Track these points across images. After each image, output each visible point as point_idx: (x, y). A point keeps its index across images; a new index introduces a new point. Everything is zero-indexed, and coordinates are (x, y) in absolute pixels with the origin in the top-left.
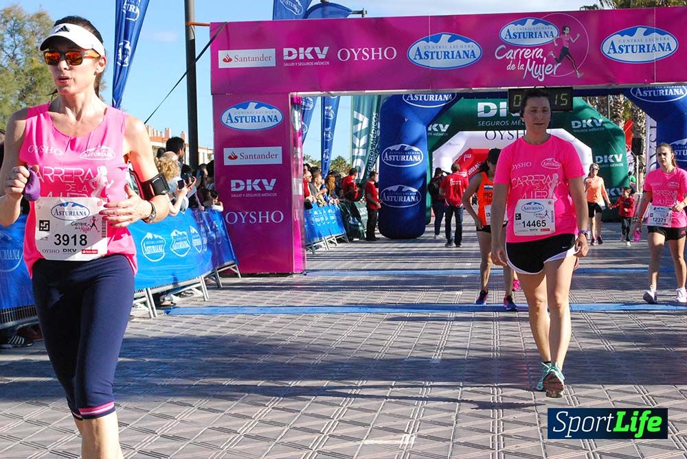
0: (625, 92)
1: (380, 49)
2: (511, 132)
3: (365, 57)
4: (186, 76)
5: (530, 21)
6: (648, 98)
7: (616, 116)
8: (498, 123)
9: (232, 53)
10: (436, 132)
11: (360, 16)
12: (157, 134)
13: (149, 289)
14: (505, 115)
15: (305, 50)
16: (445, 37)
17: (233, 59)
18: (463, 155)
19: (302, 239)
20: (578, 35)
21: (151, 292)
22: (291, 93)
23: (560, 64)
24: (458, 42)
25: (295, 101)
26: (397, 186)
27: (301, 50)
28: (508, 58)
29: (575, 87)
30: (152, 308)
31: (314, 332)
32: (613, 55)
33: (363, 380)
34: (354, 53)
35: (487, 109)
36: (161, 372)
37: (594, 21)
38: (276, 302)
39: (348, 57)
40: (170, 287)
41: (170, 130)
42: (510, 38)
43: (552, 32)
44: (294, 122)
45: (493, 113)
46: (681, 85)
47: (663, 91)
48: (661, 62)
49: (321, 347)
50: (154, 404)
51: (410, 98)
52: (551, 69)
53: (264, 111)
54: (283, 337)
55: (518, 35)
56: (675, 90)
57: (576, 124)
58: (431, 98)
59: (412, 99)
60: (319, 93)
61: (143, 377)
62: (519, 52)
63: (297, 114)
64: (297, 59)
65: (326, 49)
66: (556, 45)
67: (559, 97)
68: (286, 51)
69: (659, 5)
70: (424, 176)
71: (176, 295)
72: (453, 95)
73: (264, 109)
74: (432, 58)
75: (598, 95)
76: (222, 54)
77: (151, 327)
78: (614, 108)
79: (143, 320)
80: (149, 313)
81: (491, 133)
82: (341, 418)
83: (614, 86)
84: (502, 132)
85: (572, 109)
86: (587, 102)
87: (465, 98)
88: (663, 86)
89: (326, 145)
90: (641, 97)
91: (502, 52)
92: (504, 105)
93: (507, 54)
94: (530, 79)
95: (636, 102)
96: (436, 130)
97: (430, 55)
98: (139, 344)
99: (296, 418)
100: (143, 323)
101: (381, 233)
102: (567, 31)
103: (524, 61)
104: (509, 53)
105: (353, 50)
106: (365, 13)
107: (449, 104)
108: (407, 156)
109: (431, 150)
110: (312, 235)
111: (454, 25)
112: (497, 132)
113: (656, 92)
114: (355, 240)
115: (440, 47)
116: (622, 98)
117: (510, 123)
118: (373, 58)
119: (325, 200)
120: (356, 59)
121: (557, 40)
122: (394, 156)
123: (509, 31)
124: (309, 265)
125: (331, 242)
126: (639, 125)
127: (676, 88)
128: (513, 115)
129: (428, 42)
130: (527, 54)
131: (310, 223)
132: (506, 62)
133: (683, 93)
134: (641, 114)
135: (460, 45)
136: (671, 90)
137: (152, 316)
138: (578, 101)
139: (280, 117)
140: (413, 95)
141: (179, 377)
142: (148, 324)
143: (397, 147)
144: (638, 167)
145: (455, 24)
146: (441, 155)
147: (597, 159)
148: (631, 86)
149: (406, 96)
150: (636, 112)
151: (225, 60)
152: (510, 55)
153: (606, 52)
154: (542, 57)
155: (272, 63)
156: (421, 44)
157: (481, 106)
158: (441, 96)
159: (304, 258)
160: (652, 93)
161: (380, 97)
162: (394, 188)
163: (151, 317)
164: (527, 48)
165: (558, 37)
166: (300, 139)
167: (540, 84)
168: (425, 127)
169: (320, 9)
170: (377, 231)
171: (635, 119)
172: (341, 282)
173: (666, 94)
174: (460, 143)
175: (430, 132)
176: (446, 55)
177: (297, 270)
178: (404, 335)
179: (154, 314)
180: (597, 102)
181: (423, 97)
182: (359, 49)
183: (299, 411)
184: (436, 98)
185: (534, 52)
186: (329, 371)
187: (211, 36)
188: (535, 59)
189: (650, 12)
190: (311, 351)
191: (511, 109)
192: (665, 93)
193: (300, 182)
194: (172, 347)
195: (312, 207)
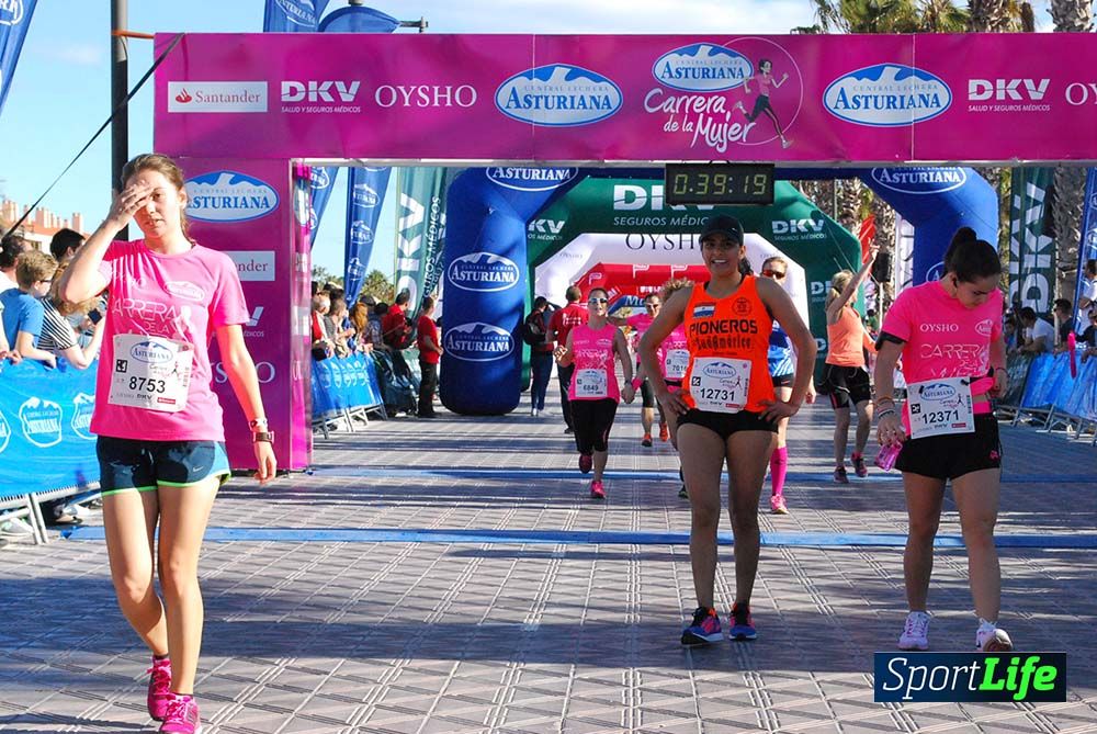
0: (863, 174)
1: (449, 88)
2: (669, 236)
3: (423, 101)
4: (110, 124)
5: (705, 49)
6: (900, 185)
7: (847, 215)
8: (647, 221)
9: (192, 87)
10: (542, 234)
11: (415, 31)
12: (58, 223)
13: (34, 495)
14: (661, 208)
15: (319, 86)
16: (561, 72)
17: (194, 98)
18: (590, 272)
19: (306, 412)
20: (786, 76)
21: (37, 499)
22: (293, 160)
23: (753, 124)
24: (582, 81)
25: (300, 173)
26: (475, 324)
27: (313, 85)
28: (666, 111)
29: (779, 164)
30: (40, 528)
31: (323, 573)
32: (842, 112)
33: (404, 658)
34: (403, 94)
35: (630, 197)
36: (51, 639)
37: (812, 53)
38: (258, 521)
39: (393, 102)
40: (73, 491)
41: (81, 217)
42: (671, 76)
43: (741, 70)
44: (298, 209)
45: (639, 204)
46: (956, 165)
47: (926, 175)
48: (922, 126)
49: (334, 600)
50: (37, 695)
51: (498, 174)
52: (737, 132)
53: (246, 189)
54: (266, 582)
55: (683, 72)
56: (946, 174)
57: (780, 227)
58: (535, 175)
59: (502, 175)
60: (342, 160)
61: (19, 647)
62: (685, 101)
63: (302, 196)
64: (305, 102)
65: (355, 85)
66: (748, 91)
67: (751, 180)
68: (286, 86)
69: (923, 30)
70: (520, 307)
71: (83, 505)
72: (572, 170)
73: (244, 185)
74: (537, 107)
75: (817, 179)
76: (174, 88)
77: (36, 560)
78: (844, 201)
79: (22, 548)
80: (34, 535)
81: (635, 238)
82: (363, 723)
83: (844, 164)
84: (655, 236)
85: (772, 201)
86: (798, 189)
87: (594, 176)
88: (926, 166)
89: (352, 250)
90: (888, 184)
91: (655, 101)
92: (658, 190)
93: (664, 104)
94: (702, 148)
95: (881, 191)
96: (542, 230)
97: (533, 101)
98: (14, 590)
99: (286, 723)
100: (22, 553)
101: (444, 404)
102: (767, 68)
103: (693, 117)
104: (668, 101)
105: (402, 88)
106: (424, 25)
107: (566, 186)
108: (492, 273)
109: (534, 263)
110: (323, 405)
111: (575, 52)
112: (646, 236)
113: (914, 177)
114: (399, 415)
115: (551, 89)
116: (857, 185)
117: (668, 221)
118: (436, 104)
119: (349, 345)
120: (407, 104)
121: (751, 84)
122: (469, 273)
123: (668, 66)
124: (317, 457)
125: (357, 419)
126: (886, 231)
127: (948, 171)
128: (674, 208)
129: (531, 79)
130: (699, 104)
131: (321, 383)
132: (662, 117)
133: (958, 180)
134: (889, 212)
135: (584, 86)
136: (939, 174)
137: (39, 540)
138: (783, 188)
139: (273, 200)
140: (505, 170)
141: (83, 649)
142: (33, 554)
143: (474, 258)
144: (881, 302)
145: (577, 51)
146: (549, 273)
147: (813, 288)
148: (873, 164)
149: (492, 170)
150: (881, 210)
151: (179, 99)
152: (670, 106)
153: (832, 107)
154: (723, 111)
155: (261, 106)
156: (520, 83)
157: (620, 191)
158: (551, 171)
159: (309, 446)
160: (908, 178)
161: (445, 170)
162: (469, 328)
163: (36, 543)
164: (699, 95)
165: (752, 78)
166: (307, 238)
167: (720, 156)
168: (524, 225)
169: (349, 16)
170: (437, 400)
171: (879, 221)
172: (373, 487)
173: (931, 180)
174: (584, 252)
175: (532, 232)
176: (561, 102)
177: (296, 465)
178: (477, 581)
179: (42, 536)
180: (816, 190)
181: (521, 173)
182: (413, 88)
183: (291, 711)
184: (544, 174)
185: (710, 101)
186: (348, 643)
187: (155, 56)
188: (712, 114)
189: (907, 40)
190: (314, 606)
191: (670, 198)
192: (928, 178)
193: (305, 314)
194: (72, 596)
195: (325, 357)
